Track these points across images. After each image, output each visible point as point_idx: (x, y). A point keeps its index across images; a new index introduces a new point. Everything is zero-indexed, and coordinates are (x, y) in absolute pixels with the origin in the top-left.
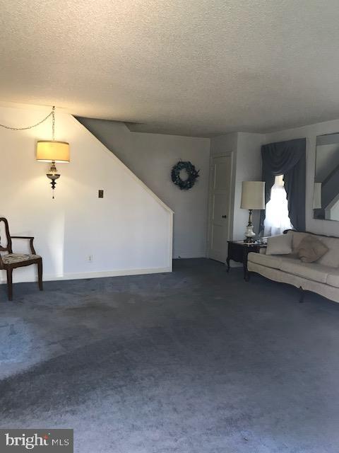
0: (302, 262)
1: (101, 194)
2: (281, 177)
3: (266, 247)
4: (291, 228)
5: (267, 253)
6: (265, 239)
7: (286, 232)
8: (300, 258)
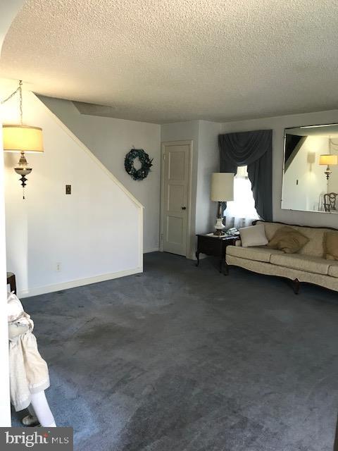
0: (285, 253)
1: (68, 190)
2: (245, 168)
3: (240, 239)
4: (258, 219)
5: (243, 245)
6: (233, 231)
7: (254, 223)
8: (281, 250)
